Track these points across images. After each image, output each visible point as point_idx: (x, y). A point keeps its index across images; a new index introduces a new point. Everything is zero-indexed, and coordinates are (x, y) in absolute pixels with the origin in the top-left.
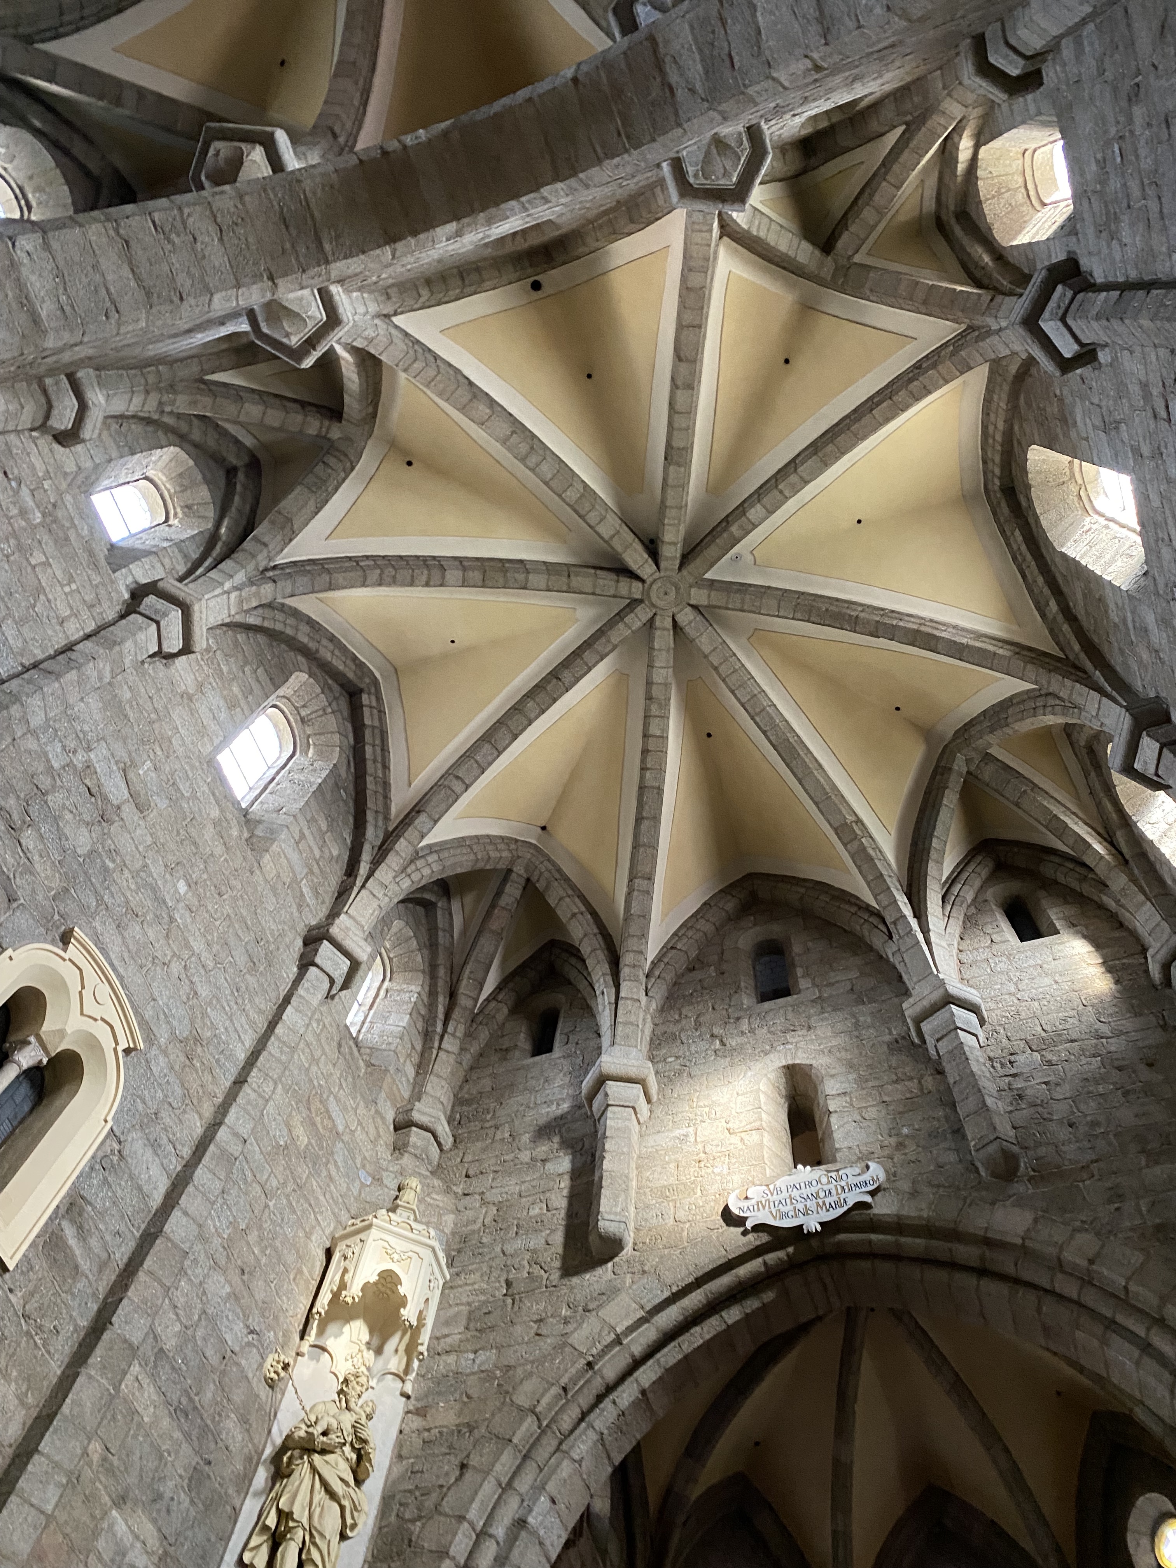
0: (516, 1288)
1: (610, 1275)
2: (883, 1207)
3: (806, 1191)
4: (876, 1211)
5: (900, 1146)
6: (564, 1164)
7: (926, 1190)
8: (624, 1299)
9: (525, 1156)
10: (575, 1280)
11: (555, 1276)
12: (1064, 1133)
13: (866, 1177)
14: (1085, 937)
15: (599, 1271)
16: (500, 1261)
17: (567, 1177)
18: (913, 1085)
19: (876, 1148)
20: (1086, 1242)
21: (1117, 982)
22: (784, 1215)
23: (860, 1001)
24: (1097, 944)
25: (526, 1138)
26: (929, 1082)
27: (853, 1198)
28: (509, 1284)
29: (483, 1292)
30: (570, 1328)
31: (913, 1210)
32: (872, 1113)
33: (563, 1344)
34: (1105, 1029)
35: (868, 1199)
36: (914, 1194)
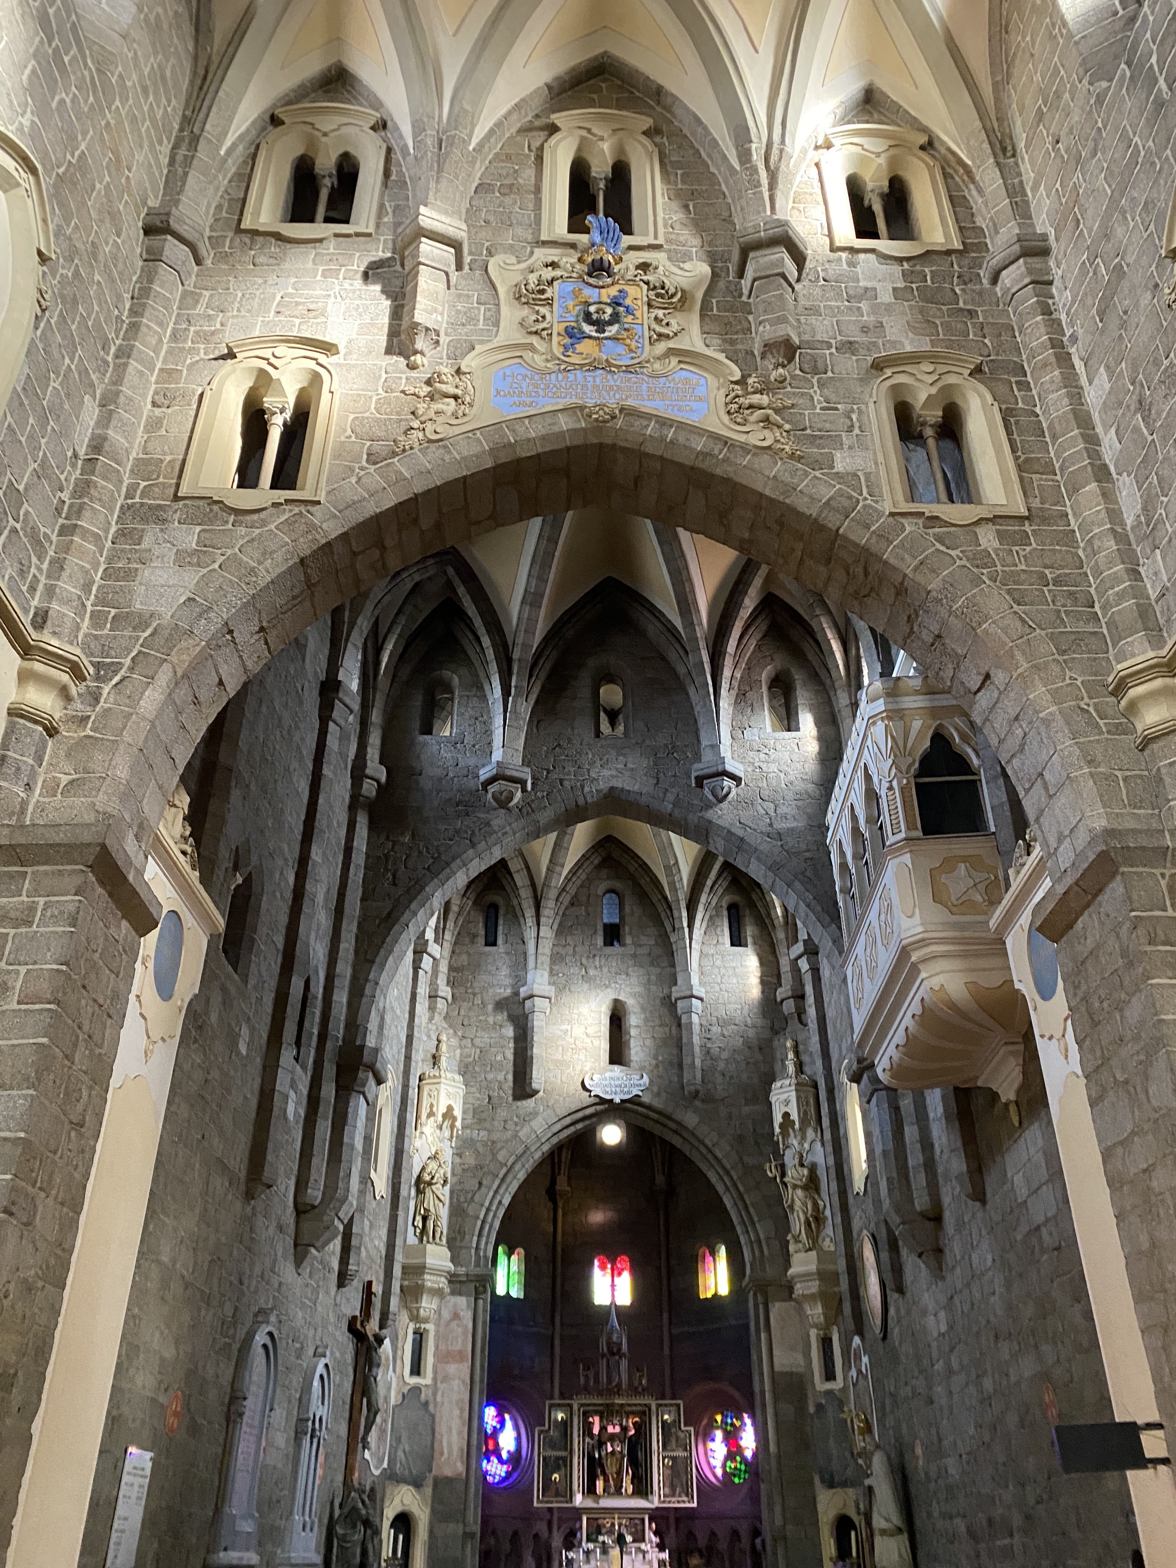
0: (495, 1100)
1: (533, 1105)
2: (646, 1099)
3: (617, 1083)
4: (642, 1099)
5: (657, 1066)
6: (509, 1031)
7: (663, 1094)
8: (539, 1119)
9: (491, 1020)
10: (519, 1103)
11: (510, 1099)
12: (719, 1079)
13: (641, 1082)
14: (758, 955)
15: (529, 1101)
16: (484, 1083)
17: (512, 1041)
18: (667, 1029)
19: (647, 1064)
20: (714, 1136)
21: (763, 992)
22: (607, 1093)
23: (652, 964)
24: (762, 963)
25: (490, 1007)
26: (674, 1030)
27: (636, 1091)
28: (490, 1098)
29: (478, 1099)
30: (518, 1128)
31: (657, 1103)
32: (648, 1042)
33: (516, 1136)
34: (749, 1021)
35: (640, 1094)
36: (658, 1094)
